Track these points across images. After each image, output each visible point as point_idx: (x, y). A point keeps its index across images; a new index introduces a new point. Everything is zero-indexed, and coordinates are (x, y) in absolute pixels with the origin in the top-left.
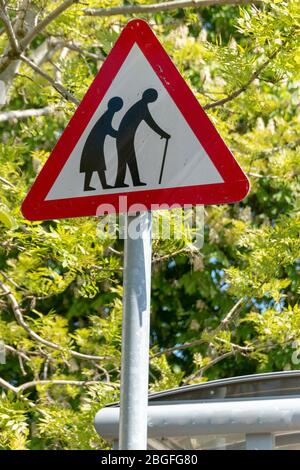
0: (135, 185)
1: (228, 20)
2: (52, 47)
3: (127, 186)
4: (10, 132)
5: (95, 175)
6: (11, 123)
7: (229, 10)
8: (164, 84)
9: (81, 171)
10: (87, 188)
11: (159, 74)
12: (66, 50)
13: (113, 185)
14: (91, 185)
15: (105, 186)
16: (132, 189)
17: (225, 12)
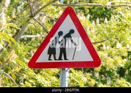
0: (65, 60)
1: (97, 12)
2: (41, 15)
3: (62, 60)
4: (24, 42)
5: (52, 55)
6: (24, 39)
7: (97, 9)
8: (77, 28)
9: (48, 54)
10: (49, 59)
11: (75, 25)
12: (45, 17)
13: (58, 59)
14: (51, 59)
15: (55, 59)
16: (64, 61)
17: (96, 9)
